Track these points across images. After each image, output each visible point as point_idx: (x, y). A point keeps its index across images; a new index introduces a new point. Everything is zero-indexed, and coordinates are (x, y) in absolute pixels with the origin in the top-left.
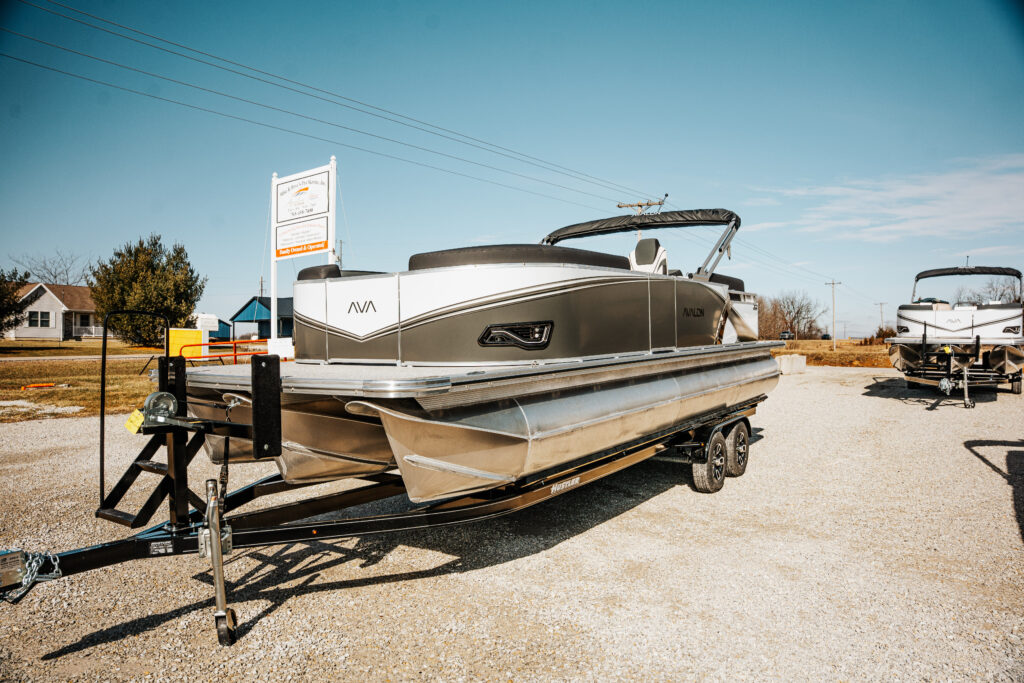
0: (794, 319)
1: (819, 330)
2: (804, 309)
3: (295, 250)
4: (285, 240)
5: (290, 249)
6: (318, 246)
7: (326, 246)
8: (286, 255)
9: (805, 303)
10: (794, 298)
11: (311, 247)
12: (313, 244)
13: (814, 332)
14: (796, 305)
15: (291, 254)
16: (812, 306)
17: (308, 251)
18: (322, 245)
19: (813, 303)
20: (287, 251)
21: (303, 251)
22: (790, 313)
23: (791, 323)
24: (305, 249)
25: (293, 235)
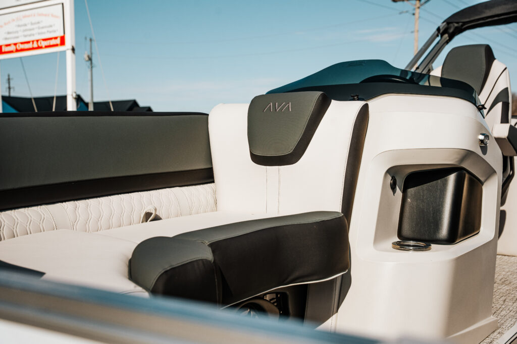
3: (22, 46)
4: (9, 33)
5: (15, 44)
6: (53, 42)
7: (63, 42)
8: (11, 52)
11: (44, 44)
12: (45, 40)
15: (17, 51)
17: (39, 48)
18: (58, 41)
20: (12, 48)
21: (33, 49)
24: (35, 45)
25: (19, 26)
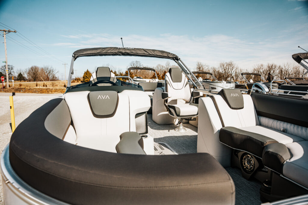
0: (48, 74)
1: (56, 78)
2: (51, 71)
9: (51, 69)
10: (48, 68)
13: (54, 78)
14: (49, 70)
16: (54, 70)
19: (54, 69)
22: (47, 72)
23: (47, 75)
